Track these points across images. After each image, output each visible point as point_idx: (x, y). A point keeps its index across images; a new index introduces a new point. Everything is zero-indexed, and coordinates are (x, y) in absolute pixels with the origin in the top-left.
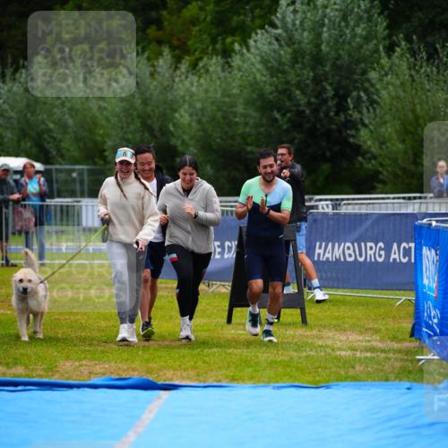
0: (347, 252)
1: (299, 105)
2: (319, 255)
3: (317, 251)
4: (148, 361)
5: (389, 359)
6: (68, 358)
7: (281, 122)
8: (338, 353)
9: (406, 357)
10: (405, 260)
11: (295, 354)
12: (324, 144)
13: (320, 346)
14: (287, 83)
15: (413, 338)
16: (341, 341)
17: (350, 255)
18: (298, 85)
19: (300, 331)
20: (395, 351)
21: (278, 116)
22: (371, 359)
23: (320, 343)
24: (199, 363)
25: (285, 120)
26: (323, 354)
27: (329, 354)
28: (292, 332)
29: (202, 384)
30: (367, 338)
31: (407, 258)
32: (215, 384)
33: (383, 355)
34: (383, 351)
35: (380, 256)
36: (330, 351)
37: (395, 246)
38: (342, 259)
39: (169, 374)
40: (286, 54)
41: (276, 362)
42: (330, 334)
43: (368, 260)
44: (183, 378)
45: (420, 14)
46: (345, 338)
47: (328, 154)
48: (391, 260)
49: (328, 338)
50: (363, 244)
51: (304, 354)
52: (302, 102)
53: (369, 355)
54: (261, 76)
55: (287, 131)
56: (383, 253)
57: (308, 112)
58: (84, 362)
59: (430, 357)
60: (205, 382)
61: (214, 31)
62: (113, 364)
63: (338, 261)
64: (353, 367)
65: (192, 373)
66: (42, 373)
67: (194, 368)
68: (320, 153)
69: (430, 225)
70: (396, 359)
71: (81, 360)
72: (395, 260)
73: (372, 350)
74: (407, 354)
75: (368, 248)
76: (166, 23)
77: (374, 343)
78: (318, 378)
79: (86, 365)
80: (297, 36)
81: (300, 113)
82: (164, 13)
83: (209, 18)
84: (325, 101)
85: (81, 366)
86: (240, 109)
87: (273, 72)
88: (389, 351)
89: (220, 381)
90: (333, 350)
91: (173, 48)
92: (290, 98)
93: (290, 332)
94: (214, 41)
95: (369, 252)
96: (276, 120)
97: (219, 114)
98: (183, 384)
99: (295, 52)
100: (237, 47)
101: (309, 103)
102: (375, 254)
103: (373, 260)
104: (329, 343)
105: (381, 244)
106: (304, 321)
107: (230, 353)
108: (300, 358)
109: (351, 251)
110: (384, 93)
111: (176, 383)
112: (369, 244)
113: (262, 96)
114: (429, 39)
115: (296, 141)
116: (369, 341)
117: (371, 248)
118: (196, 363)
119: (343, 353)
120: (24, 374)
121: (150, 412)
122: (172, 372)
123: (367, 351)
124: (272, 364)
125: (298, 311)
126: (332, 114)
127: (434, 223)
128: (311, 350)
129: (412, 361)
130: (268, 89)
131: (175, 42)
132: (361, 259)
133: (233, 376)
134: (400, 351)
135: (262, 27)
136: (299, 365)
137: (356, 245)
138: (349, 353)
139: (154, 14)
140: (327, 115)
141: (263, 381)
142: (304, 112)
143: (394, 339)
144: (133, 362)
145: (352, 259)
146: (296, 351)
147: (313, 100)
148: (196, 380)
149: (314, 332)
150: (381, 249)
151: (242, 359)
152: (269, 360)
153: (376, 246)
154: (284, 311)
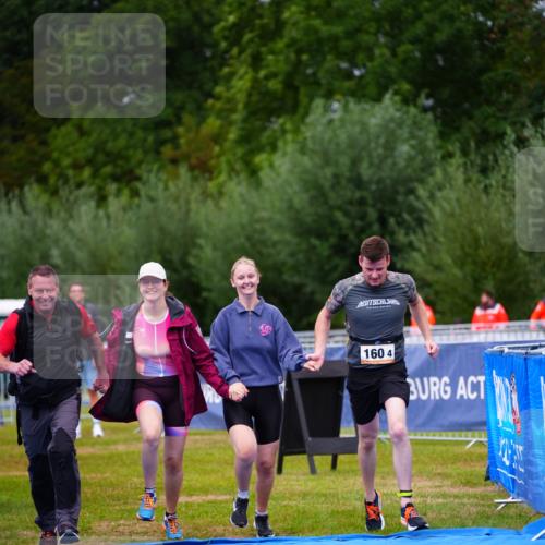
1: (340, 229)
5: (464, 505)
6: (102, 518)
7: (320, 249)
9: (482, 502)
10: (473, 396)
15: (489, 482)
17: (412, 393)
18: (341, 207)
20: (469, 497)
21: (315, 241)
22: (444, 505)
25: (326, 246)
26: (389, 502)
28: (352, 481)
30: (437, 484)
31: (475, 394)
33: (456, 501)
34: (456, 497)
35: (446, 392)
37: (462, 380)
41: (338, 512)
43: (432, 397)
45: (471, 124)
48: (458, 397)
49: (394, 485)
50: (425, 380)
53: (440, 501)
55: (329, 258)
56: (448, 389)
58: (122, 522)
59: (510, 500)
69: (502, 352)
70: (471, 505)
71: (117, 520)
72: (462, 396)
73: (444, 496)
74: (483, 500)
75: (432, 384)
76: (182, 141)
77: (445, 489)
81: (343, 237)
82: (180, 130)
84: (370, 225)
85: (119, 526)
88: (463, 497)
91: (192, 168)
95: (433, 389)
96: (314, 247)
98: (236, 539)
101: (353, 226)
102: (439, 390)
103: (438, 397)
105: (446, 379)
107: (285, 506)
109: (413, 388)
110: (437, 213)
111: (230, 538)
112: (432, 379)
114: (482, 151)
116: (440, 487)
117: (435, 384)
123: (439, 498)
124: (334, 514)
127: (506, 350)
129: (489, 506)
131: (194, 161)
132: (424, 397)
134: (475, 497)
137: (418, 380)
139: (167, 133)
141: (326, 533)
143: (468, 483)
145: (414, 397)
146: (356, 500)
147: (358, 223)
150: (446, 384)
151: (299, 511)
152: (330, 511)
153: (440, 380)
154: (341, 458)
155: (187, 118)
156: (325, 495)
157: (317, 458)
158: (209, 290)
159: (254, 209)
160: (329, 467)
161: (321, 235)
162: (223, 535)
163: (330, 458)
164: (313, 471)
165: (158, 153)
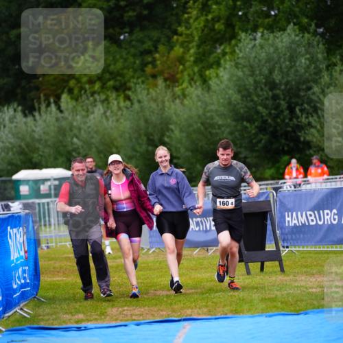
0: (310, 218)
1: (262, 117)
2: (289, 222)
3: (287, 219)
4: (171, 304)
6: (113, 306)
7: (250, 129)
8: (310, 290)
11: (278, 293)
12: (283, 141)
13: (295, 287)
16: (311, 282)
17: (312, 220)
19: (280, 278)
21: (245, 123)
23: (296, 285)
24: (210, 303)
25: (253, 127)
26: (299, 291)
27: (304, 291)
28: (274, 278)
29: (214, 317)
32: (222, 316)
35: (334, 219)
36: (305, 290)
38: (307, 224)
39: (189, 312)
41: (265, 299)
42: (303, 278)
43: (326, 223)
44: (199, 314)
46: (314, 280)
47: (286, 148)
49: (302, 280)
50: (321, 212)
51: (285, 292)
52: (264, 114)
55: (256, 134)
56: (336, 217)
57: (270, 120)
58: (126, 308)
60: (215, 315)
62: (146, 308)
63: (304, 225)
64: (323, 299)
65: (205, 310)
66: (97, 317)
67: (206, 306)
68: (281, 148)
71: (122, 307)
75: (325, 214)
76: (158, 62)
78: (298, 308)
79: (127, 310)
81: (265, 122)
82: (157, 55)
84: (282, 111)
85: (124, 310)
89: (226, 314)
90: (306, 288)
91: (166, 80)
95: (326, 217)
96: (246, 127)
97: (202, 128)
98: (200, 317)
101: (270, 113)
102: (330, 218)
103: (329, 223)
104: (303, 283)
105: (335, 211)
106: (282, 270)
107: (231, 296)
108: (283, 295)
109: (313, 218)
111: (195, 317)
112: (326, 211)
115: (263, 141)
117: (328, 214)
118: (207, 303)
119: (314, 290)
120: (84, 318)
121: (180, 337)
122: (190, 310)
124: (263, 300)
125: (277, 263)
126: (287, 121)
128: (290, 289)
131: (166, 75)
132: (321, 223)
133: (236, 310)
136: (283, 300)
137: (316, 212)
138: (319, 290)
139: (149, 58)
140: (283, 121)
141: (258, 312)
142: (267, 120)
144: (161, 306)
145: (314, 223)
146: (277, 290)
147: (273, 112)
148: (209, 315)
149: (291, 277)
150: (335, 214)
151: (240, 299)
152: (260, 299)
153: (331, 212)
154: (266, 264)
155: (161, 48)
156: (257, 288)
157: (251, 265)
158: (178, 158)
159: (206, 105)
160: (259, 270)
161: (250, 120)
162: (191, 315)
163: (260, 264)
164: (248, 273)
165: (144, 71)
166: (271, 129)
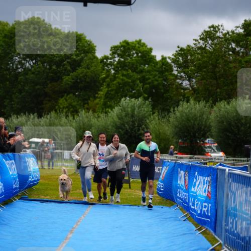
1: (127, 128)
2: (134, 169)
10: (158, 172)
14: (124, 122)
18: (127, 123)
19: (129, 190)
21: (120, 130)
25: (123, 132)
40: (124, 114)
45: (160, 106)
54: (116, 119)
57: (129, 130)
61: (103, 107)
80: (126, 109)
81: (127, 131)
83: (102, 103)
84: (135, 127)
86: (110, 127)
87: (119, 119)
92: (124, 126)
93: (126, 190)
94: (103, 109)
96: (120, 131)
97: (104, 129)
99: (126, 114)
100: (110, 111)
101: (130, 128)
106: (130, 187)
110: (151, 126)
113: (116, 125)
125: (128, 185)
130: (118, 123)
135: (117, 106)
136: (130, 200)
139: (86, 102)
140: (135, 131)
147: (131, 127)
155: (91, 99)
165: (84, 106)
166: (129, 134)
